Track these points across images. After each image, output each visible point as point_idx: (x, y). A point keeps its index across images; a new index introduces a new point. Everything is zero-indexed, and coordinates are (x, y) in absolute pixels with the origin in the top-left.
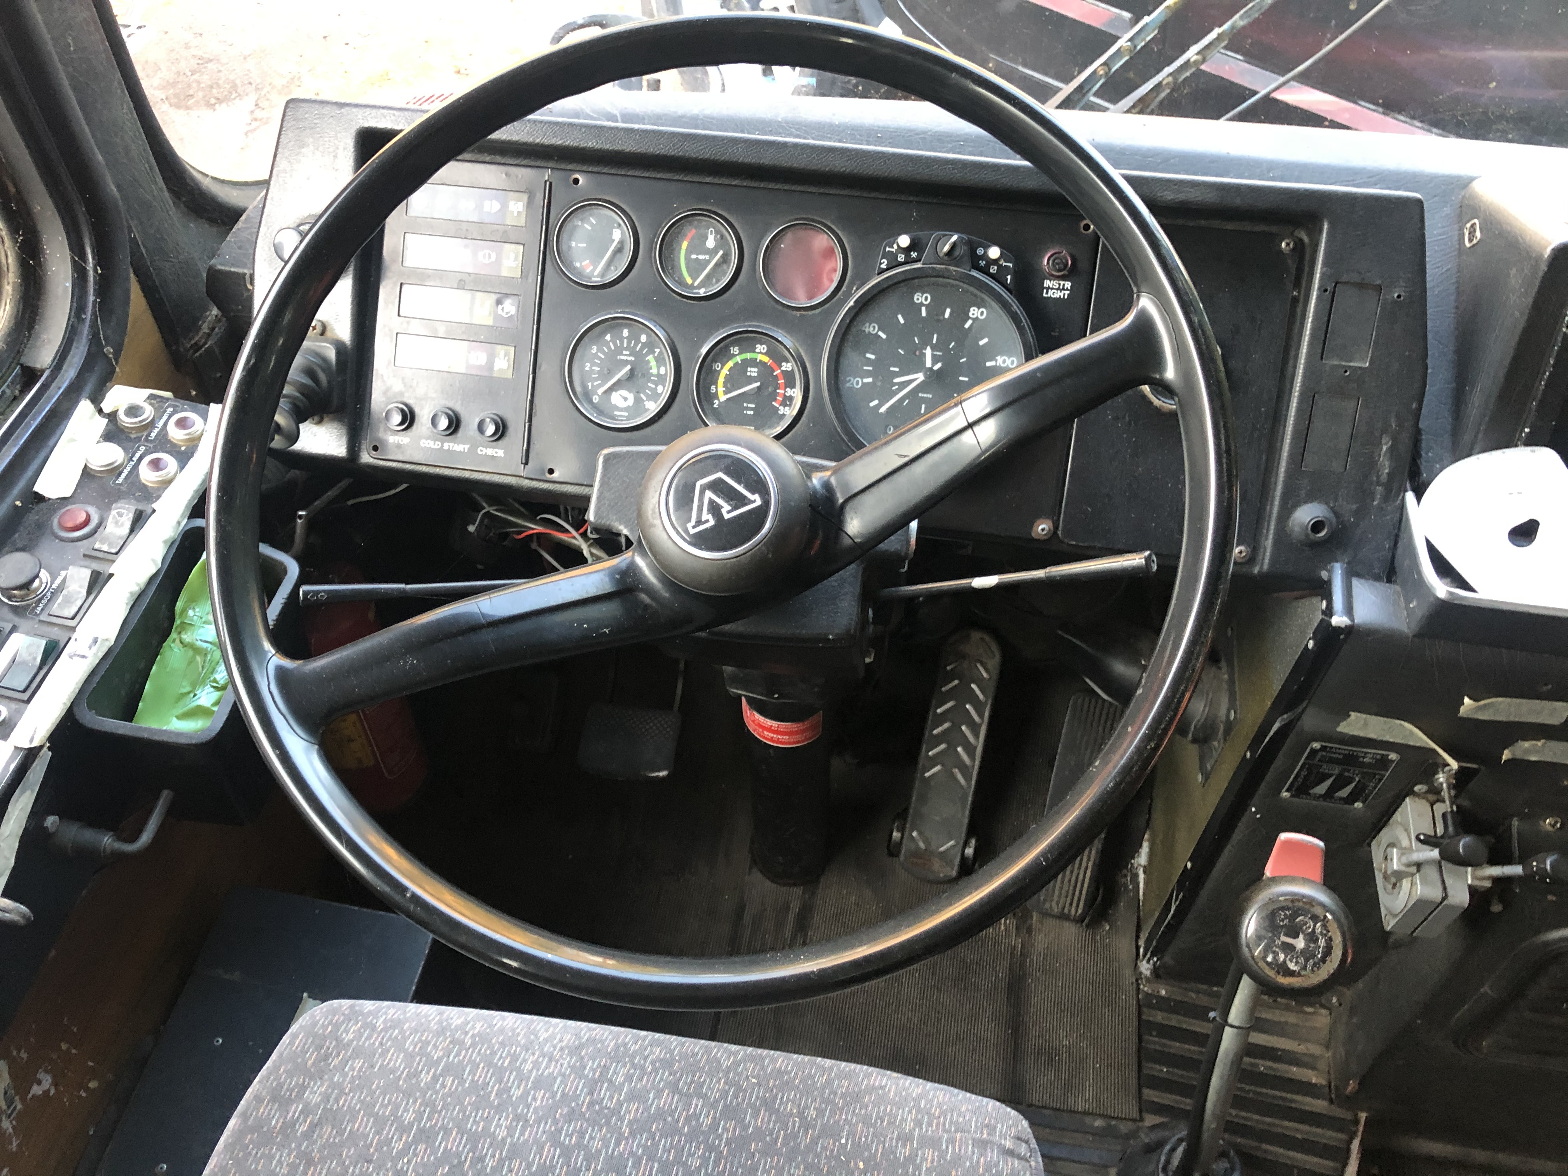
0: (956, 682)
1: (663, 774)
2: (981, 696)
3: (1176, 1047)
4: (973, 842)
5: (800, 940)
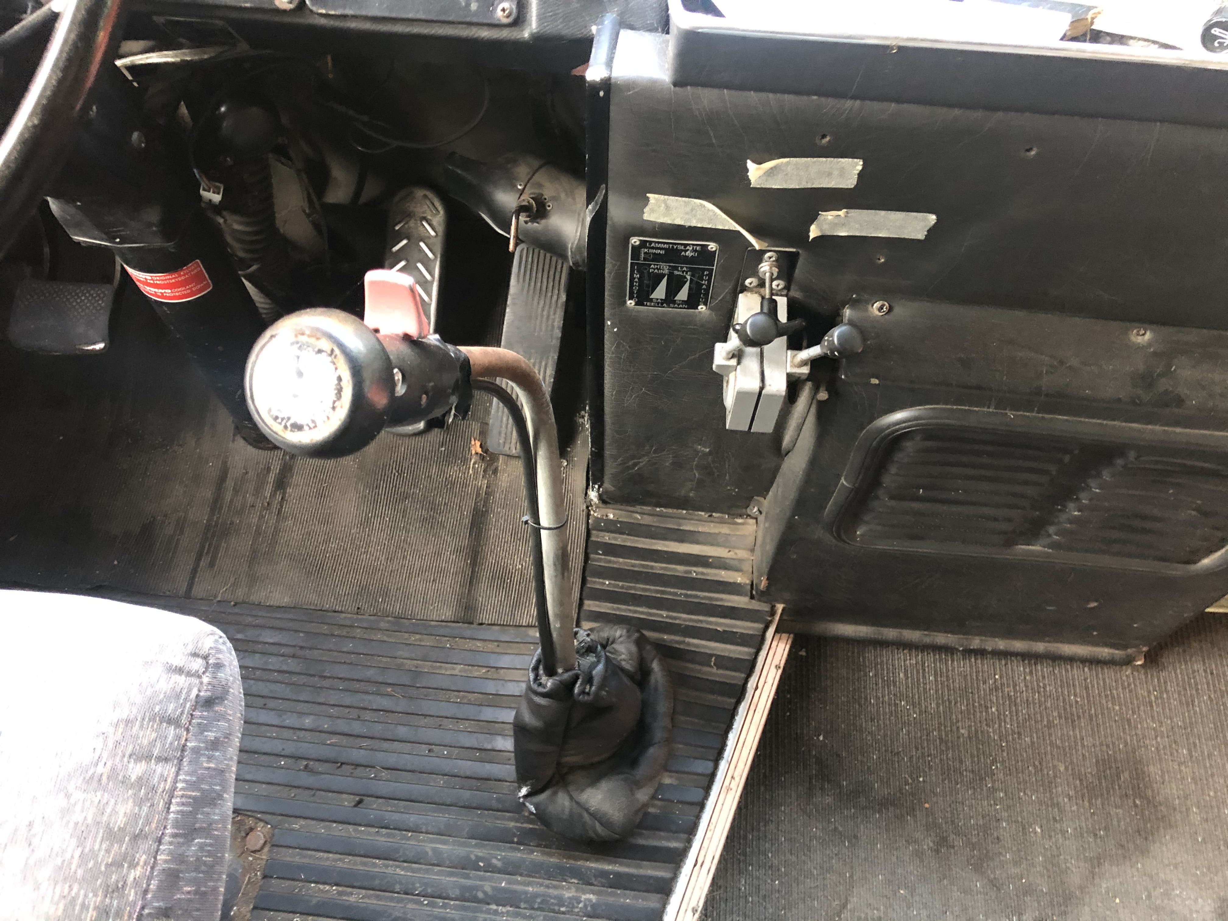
0: (405, 242)
1: (100, 346)
2: (430, 255)
3: (620, 562)
5: (279, 497)
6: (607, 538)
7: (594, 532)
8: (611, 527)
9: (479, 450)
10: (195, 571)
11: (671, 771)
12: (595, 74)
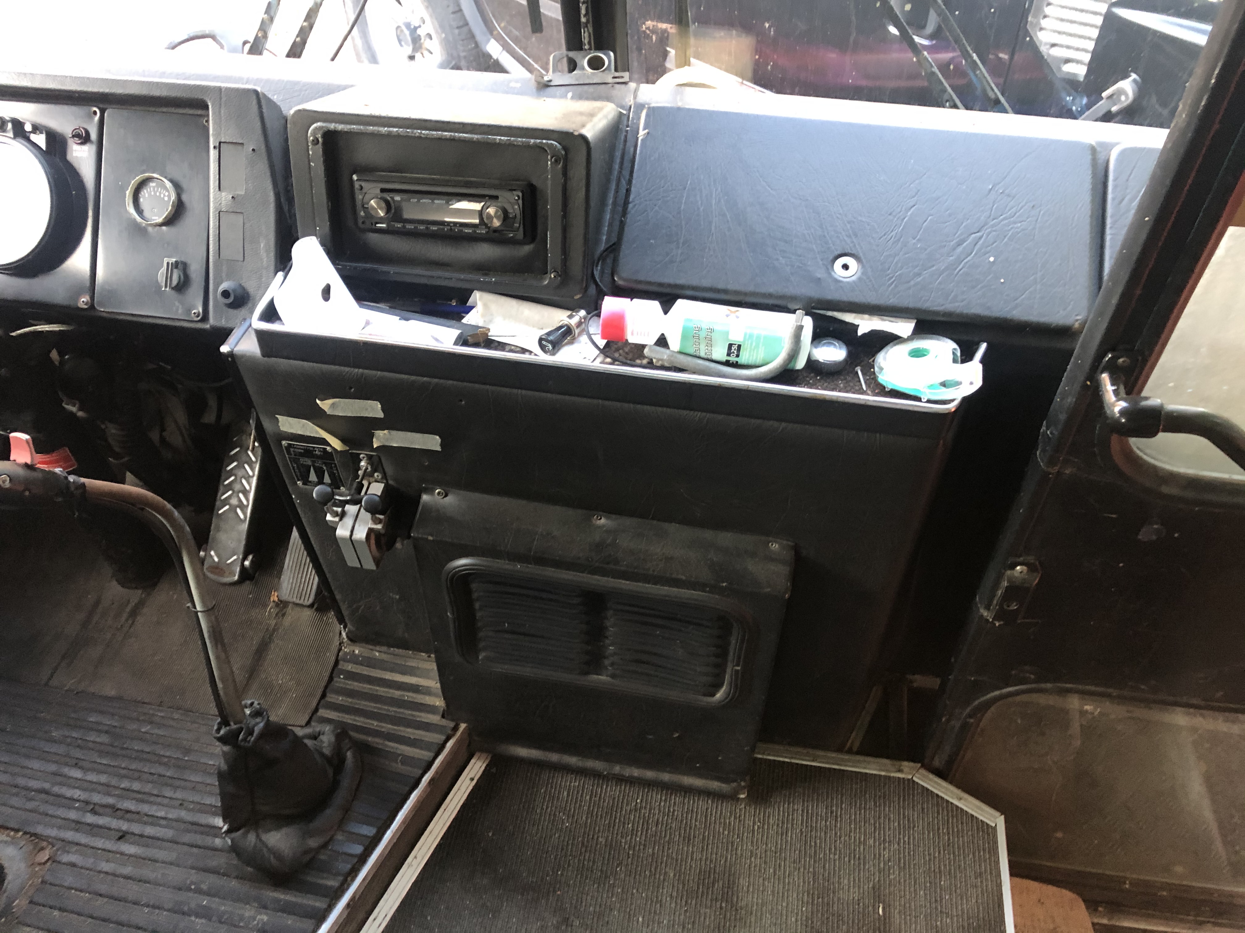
0: (238, 449)
2: (253, 459)
3: (354, 685)
4: (250, 557)
5: (130, 622)
6: (350, 667)
7: (341, 663)
8: (354, 659)
9: (276, 599)
10: (56, 669)
11: (343, 831)
12: (224, 349)
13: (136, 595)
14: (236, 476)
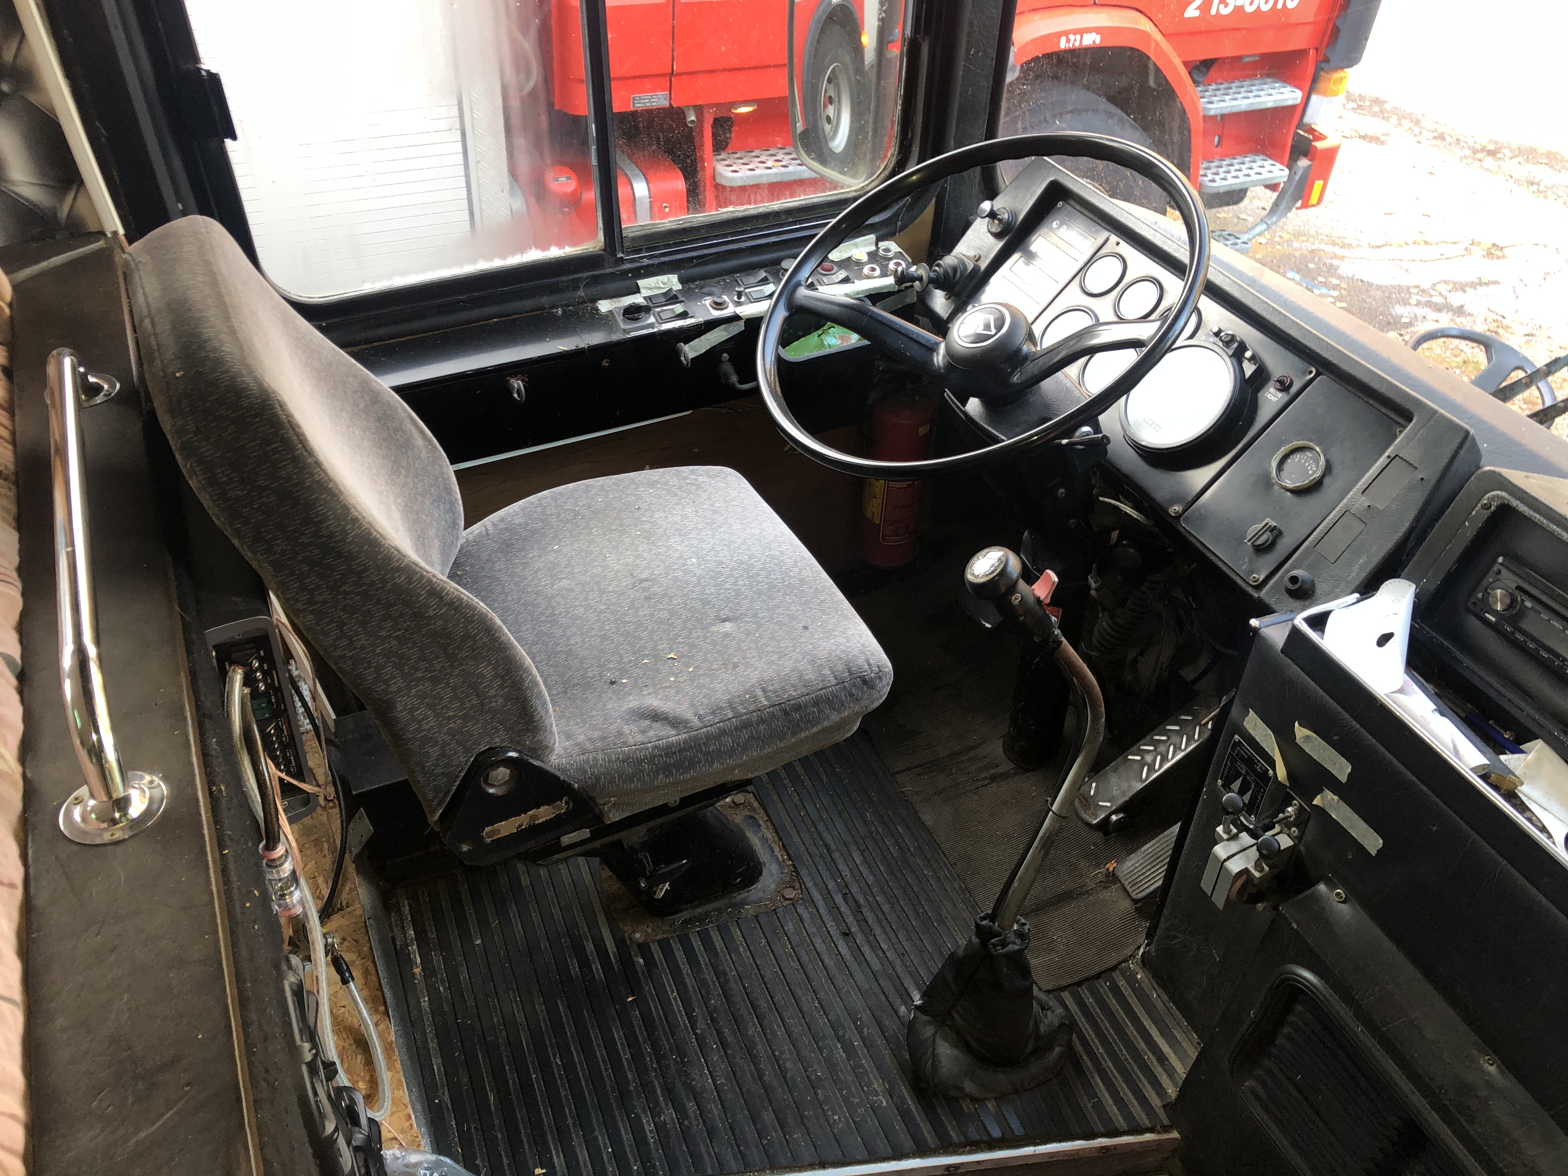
2: (1196, 736)
3: (1113, 1003)
4: (1121, 815)
6: (1122, 983)
7: (1118, 972)
8: (1131, 980)
9: (1111, 869)
10: (909, 769)
11: (998, 1106)
12: (1254, 622)
13: (1007, 766)
14: (1168, 739)
